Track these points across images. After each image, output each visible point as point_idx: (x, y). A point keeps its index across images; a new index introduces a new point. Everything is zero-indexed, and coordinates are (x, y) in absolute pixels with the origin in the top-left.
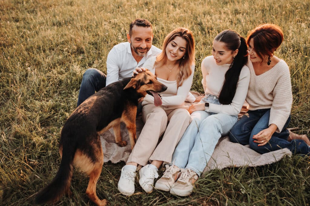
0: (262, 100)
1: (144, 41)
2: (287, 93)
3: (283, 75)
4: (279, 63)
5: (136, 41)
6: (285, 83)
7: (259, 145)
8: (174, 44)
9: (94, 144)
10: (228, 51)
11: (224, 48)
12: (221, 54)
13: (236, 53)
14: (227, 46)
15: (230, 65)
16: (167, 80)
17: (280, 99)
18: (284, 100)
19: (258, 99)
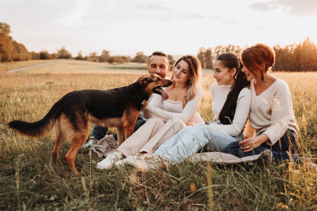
0: (263, 121)
1: (158, 67)
2: (284, 108)
3: (278, 90)
4: (277, 81)
5: (152, 68)
6: (281, 98)
7: (245, 151)
8: (179, 67)
9: (77, 114)
10: (224, 68)
11: (220, 65)
12: (218, 71)
13: (233, 72)
14: (223, 64)
15: (231, 86)
16: (176, 101)
17: (277, 115)
18: (281, 115)
19: (260, 120)
